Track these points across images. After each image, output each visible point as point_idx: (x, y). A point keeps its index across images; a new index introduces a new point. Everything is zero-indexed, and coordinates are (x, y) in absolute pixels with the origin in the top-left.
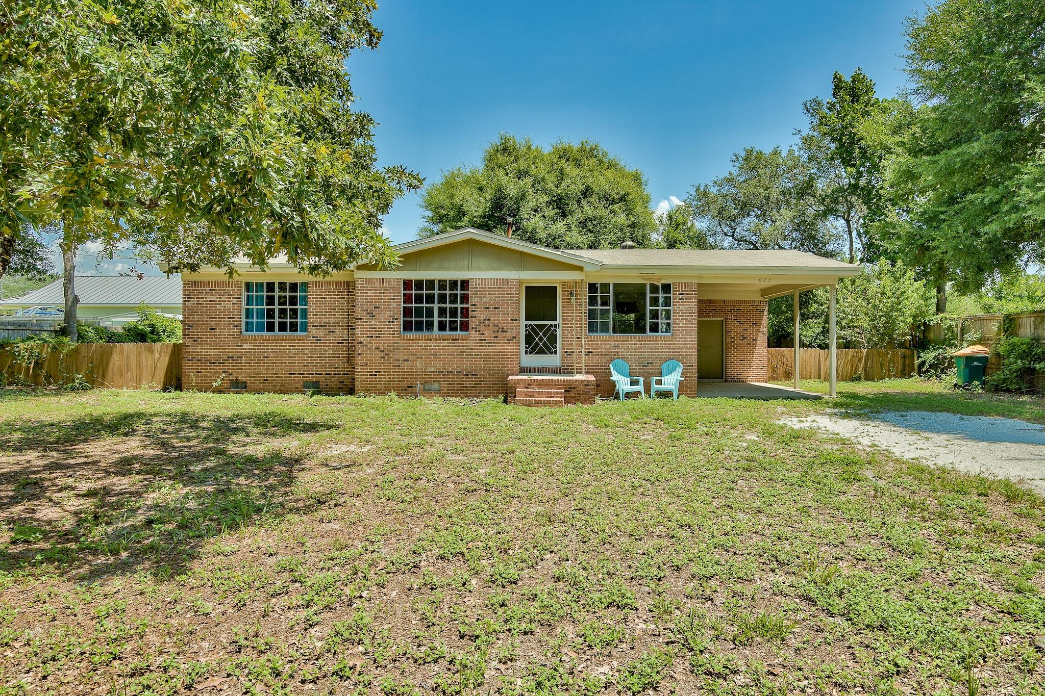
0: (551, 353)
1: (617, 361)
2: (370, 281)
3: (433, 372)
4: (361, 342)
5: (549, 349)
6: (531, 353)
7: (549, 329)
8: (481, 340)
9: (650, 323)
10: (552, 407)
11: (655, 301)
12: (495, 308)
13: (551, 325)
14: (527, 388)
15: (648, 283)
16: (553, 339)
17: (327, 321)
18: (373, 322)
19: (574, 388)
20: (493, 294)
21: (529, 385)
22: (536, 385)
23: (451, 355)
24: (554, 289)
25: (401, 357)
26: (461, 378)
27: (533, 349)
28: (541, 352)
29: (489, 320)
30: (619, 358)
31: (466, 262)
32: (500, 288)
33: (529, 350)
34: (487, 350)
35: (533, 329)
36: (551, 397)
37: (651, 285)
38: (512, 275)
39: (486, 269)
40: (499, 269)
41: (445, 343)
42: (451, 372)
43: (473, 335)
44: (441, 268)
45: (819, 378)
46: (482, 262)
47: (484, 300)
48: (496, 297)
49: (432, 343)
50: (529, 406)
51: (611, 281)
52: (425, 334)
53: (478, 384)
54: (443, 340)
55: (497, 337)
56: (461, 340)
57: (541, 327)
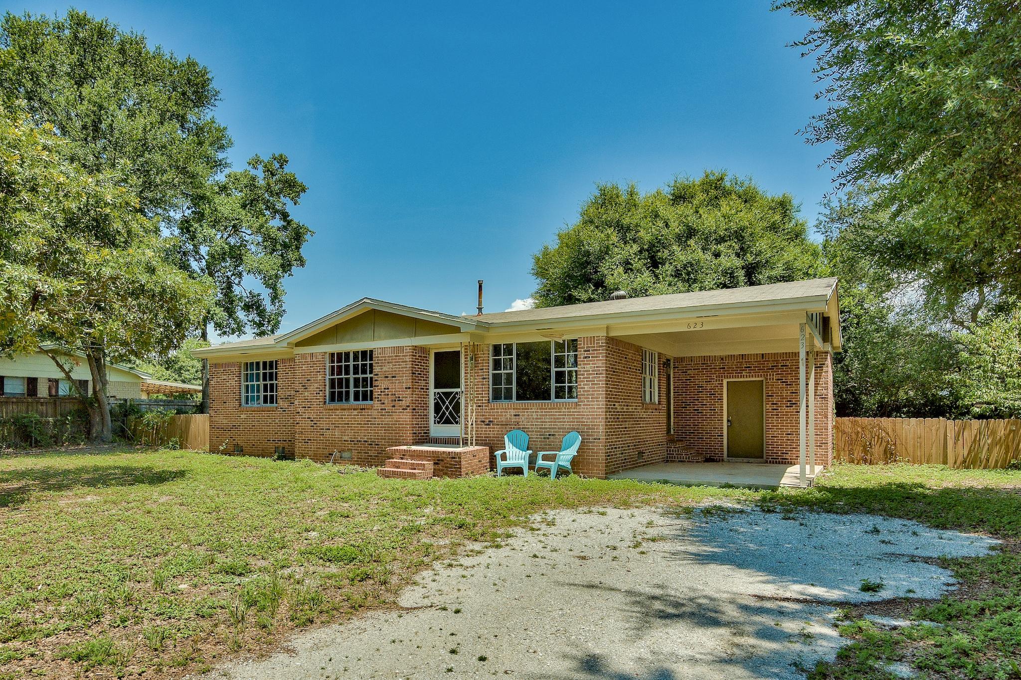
0: (457, 423)
1: (514, 432)
2: (304, 356)
3: (347, 441)
4: (298, 413)
5: (454, 419)
6: (439, 423)
7: (454, 397)
8: (382, 409)
9: (556, 387)
10: (405, 479)
11: (560, 362)
12: (393, 377)
13: (457, 393)
14: (402, 459)
15: (553, 340)
16: (457, 408)
17: (288, 393)
18: (306, 393)
19: (442, 460)
20: (391, 362)
21: (403, 455)
22: (409, 456)
23: (360, 424)
24: (457, 354)
25: (325, 426)
26: (367, 447)
27: (441, 418)
28: (447, 422)
29: (388, 389)
30: (519, 429)
31: (371, 333)
32: (397, 356)
33: (437, 419)
34: (387, 420)
35: (440, 398)
36: (415, 469)
37: (557, 343)
38: (408, 342)
39: (386, 338)
40: (396, 337)
41: (355, 412)
42: (360, 441)
43: (376, 404)
44: (352, 340)
45: (945, 462)
46: (381, 331)
47: (385, 369)
48: (393, 365)
49: (346, 413)
50: (388, 477)
51: (514, 341)
52: (344, 404)
53: (380, 453)
54: (354, 409)
55: (394, 406)
56: (368, 409)
57: (447, 395)
